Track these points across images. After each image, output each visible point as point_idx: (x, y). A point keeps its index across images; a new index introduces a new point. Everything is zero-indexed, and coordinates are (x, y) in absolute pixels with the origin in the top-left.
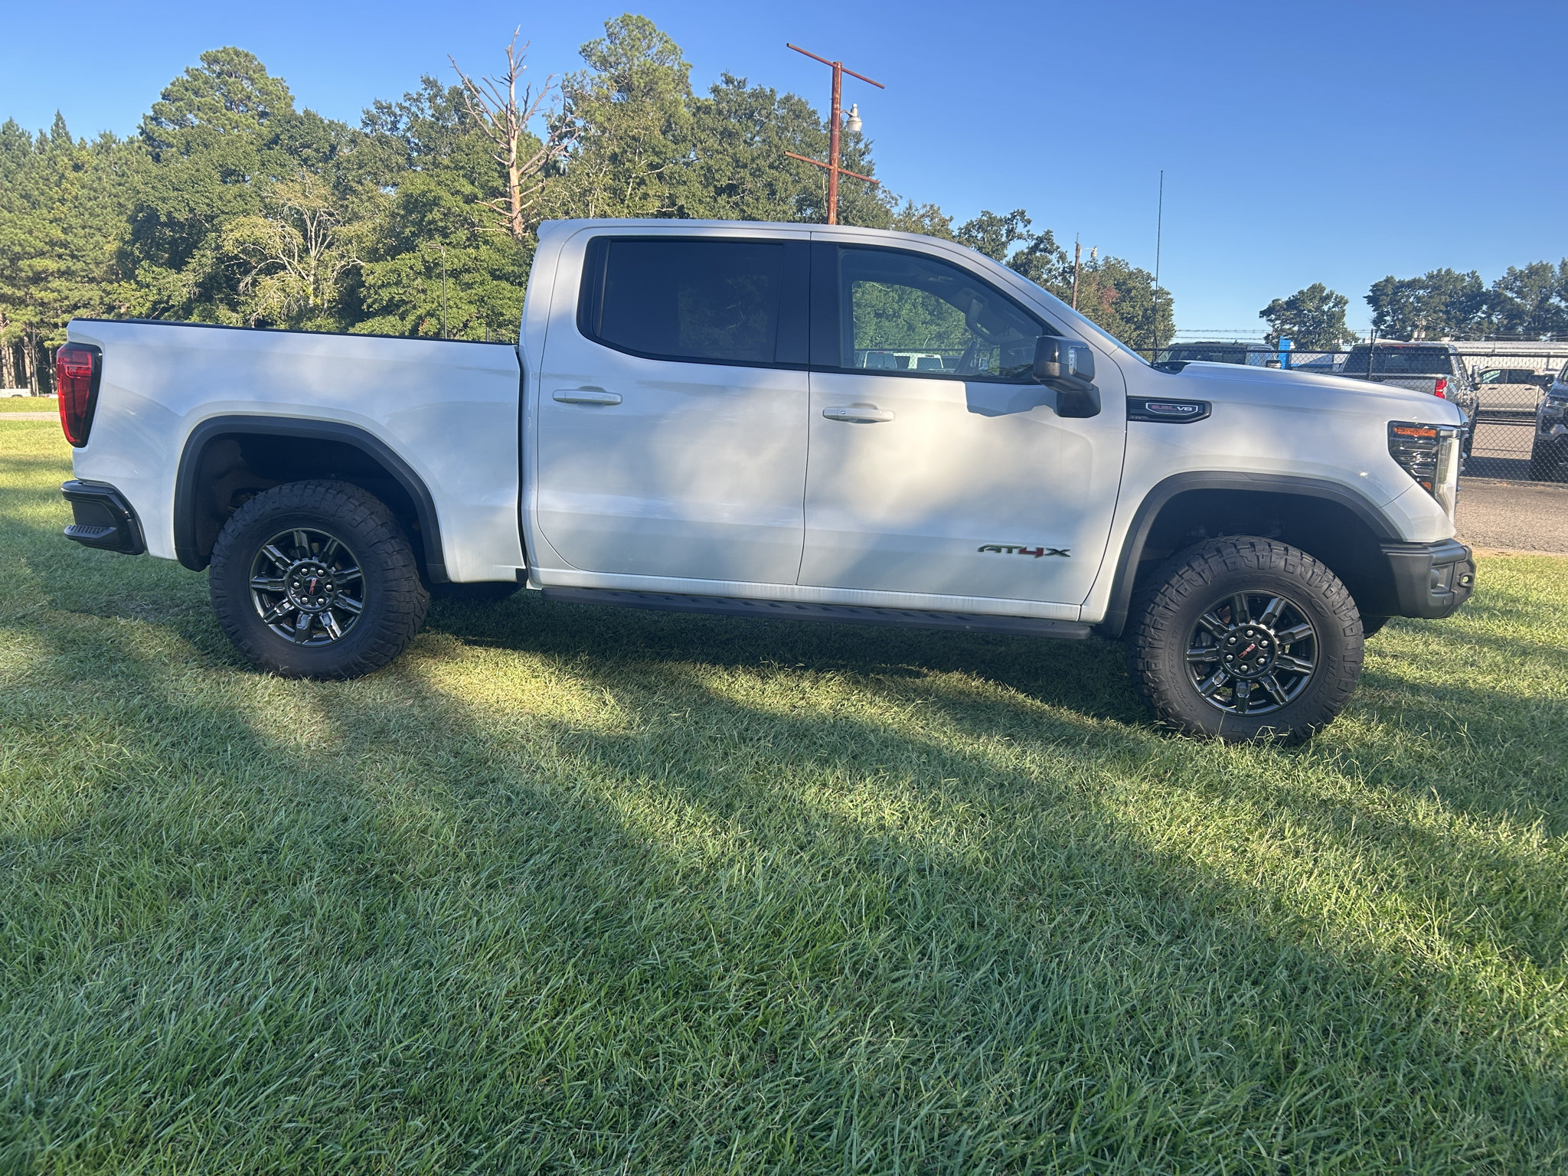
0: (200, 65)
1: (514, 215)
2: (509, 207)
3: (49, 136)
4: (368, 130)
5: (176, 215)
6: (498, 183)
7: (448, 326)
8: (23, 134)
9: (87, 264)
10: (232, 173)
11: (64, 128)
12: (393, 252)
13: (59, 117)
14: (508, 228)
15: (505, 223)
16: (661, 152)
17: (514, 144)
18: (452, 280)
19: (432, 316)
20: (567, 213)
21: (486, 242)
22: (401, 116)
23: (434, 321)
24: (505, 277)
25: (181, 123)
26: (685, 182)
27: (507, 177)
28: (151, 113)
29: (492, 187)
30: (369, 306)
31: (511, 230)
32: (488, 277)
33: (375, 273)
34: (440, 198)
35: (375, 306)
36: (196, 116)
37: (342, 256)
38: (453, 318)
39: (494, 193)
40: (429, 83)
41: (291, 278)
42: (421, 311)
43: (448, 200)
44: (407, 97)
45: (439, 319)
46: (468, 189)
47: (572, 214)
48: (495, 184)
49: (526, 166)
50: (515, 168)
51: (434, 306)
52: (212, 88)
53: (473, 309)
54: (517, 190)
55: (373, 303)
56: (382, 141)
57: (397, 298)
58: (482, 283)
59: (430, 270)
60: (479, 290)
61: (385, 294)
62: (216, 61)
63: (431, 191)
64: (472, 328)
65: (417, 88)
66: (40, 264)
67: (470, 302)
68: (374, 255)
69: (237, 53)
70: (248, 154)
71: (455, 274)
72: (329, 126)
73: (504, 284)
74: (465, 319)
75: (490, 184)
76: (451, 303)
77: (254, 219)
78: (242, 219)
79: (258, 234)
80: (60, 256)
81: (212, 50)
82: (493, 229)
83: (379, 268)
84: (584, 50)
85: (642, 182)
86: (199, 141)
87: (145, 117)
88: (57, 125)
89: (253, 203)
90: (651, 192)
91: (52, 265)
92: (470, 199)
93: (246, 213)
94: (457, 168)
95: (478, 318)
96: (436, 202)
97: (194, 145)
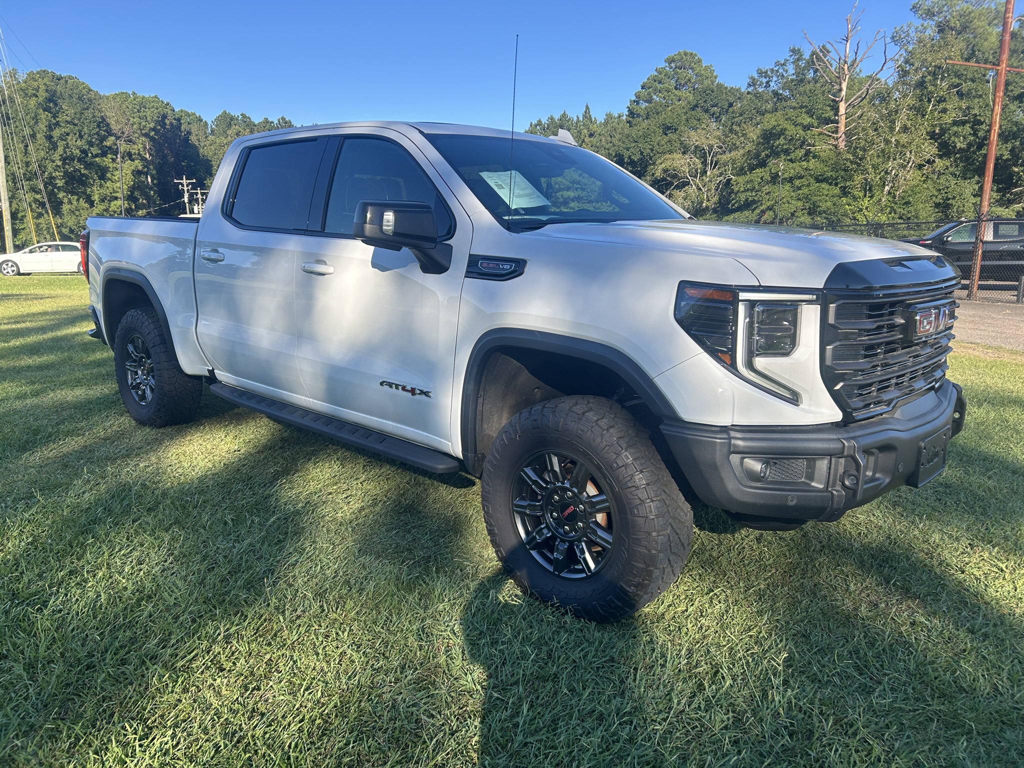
0: (664, 64)
1: (839, 135)
2: (836, 131)
3: (581, 119)
4: (750, 90)
5: (633, 157)
6: (830, 114)
7: (780, 216)
8: (570, 119)
9: (588, 192)
10: (669, 128)
11: (589, 113)
12: (752, 168)
13: (587, 108)
14: (833, 145)
15: (832, 141)
16: (962, 74)
17: (844, 86)
18: (789, 184)
19: (771, 209)
20: (876, 130)
21: (814, 157)
22: (772, 77)
23: (771, 213)
24: (825, 180)
25: (649, 101)
26: (981, 96)
27: (836, 110)
28: (634, 98)
29: (825, 118)
30: (733, 205)
31: (836, 146)
32: (812, 181)
33: (739, 182)
34: (785, 129)
35: (736, 205)
36: (657, 96)
37: (721, 174)
38: (784, 210)
39: (828, 121)
40: (794, 51)
41: (692, 190)
42: (763, 207)
43: (791, 130)
44: (777, 64)
45: (774, 212)
46: (807, 120)
47: (880, 130)
48: (827, 115)
49: (853, 99)
50: (843, 102)
51: (772, 203)
52: (669, 78)
53: (800, 204)
54: (843, 117)
55: (735, 203)
56: (758, 96)
57: (750, 199)
58: (808, 185)
59: (774, 178)
60: (805, 190)
61: (743, 197)
62: (673, 61)
63: (780, 125)
64: (797, 217)
65: (785, 55)
66: (566, 194)
67: (799, 199)
68: (741, 172)
69: (686, 54)
70: (679, 115)
71: (791, 180)
72: (729, 91)
73: (824, 185)
74: (792, 211)
75: (823, 116)
76: (785, 200)
77: (675, 155)
78: (667, 156)
79: (675, 165)
80: (576, 189)
81: (671, 55)
82: (822, 148)
83: (741, 179)
84: (914, 7)
85: (941, 100)
86: (654, 111)
87: (631, 101)
88: (586, 112)
89: (676, 145)
90: (949, 107)
91: (571, 194)
92: (807, 128)
93: (671, 152)
94: (801, 107)
95: (802, 210)
96: (782, 132)
97: (651, 113)
